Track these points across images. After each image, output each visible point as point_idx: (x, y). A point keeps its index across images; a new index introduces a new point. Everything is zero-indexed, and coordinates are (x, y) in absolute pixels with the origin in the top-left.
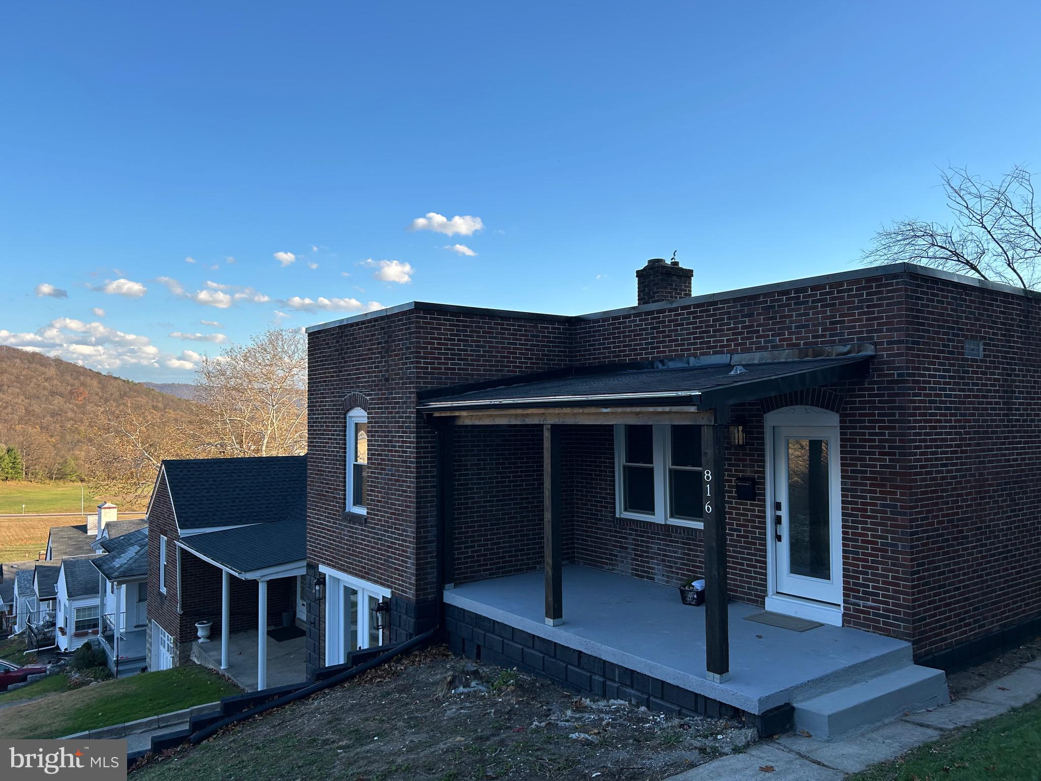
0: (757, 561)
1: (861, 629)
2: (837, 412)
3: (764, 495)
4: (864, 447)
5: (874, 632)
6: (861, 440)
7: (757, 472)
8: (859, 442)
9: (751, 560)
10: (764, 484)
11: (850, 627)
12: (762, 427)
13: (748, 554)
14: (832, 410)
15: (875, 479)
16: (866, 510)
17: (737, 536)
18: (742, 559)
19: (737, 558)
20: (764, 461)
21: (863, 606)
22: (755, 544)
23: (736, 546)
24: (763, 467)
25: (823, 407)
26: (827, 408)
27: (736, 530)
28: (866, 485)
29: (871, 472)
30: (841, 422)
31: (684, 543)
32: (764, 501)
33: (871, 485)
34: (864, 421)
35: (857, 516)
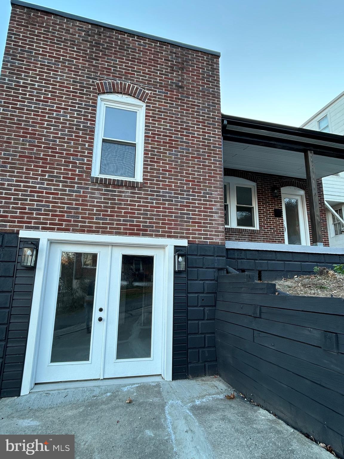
0: (281, 240)
7: (280, 207)
9: (279, 240)
10: (282, 212)
13: (278, 237)
17: (273, 231)
18: (276, 239)
19: (274, 239)
22: (280, 233)
23: (273, 235)
27: (273, 229)
31: (249, 236)
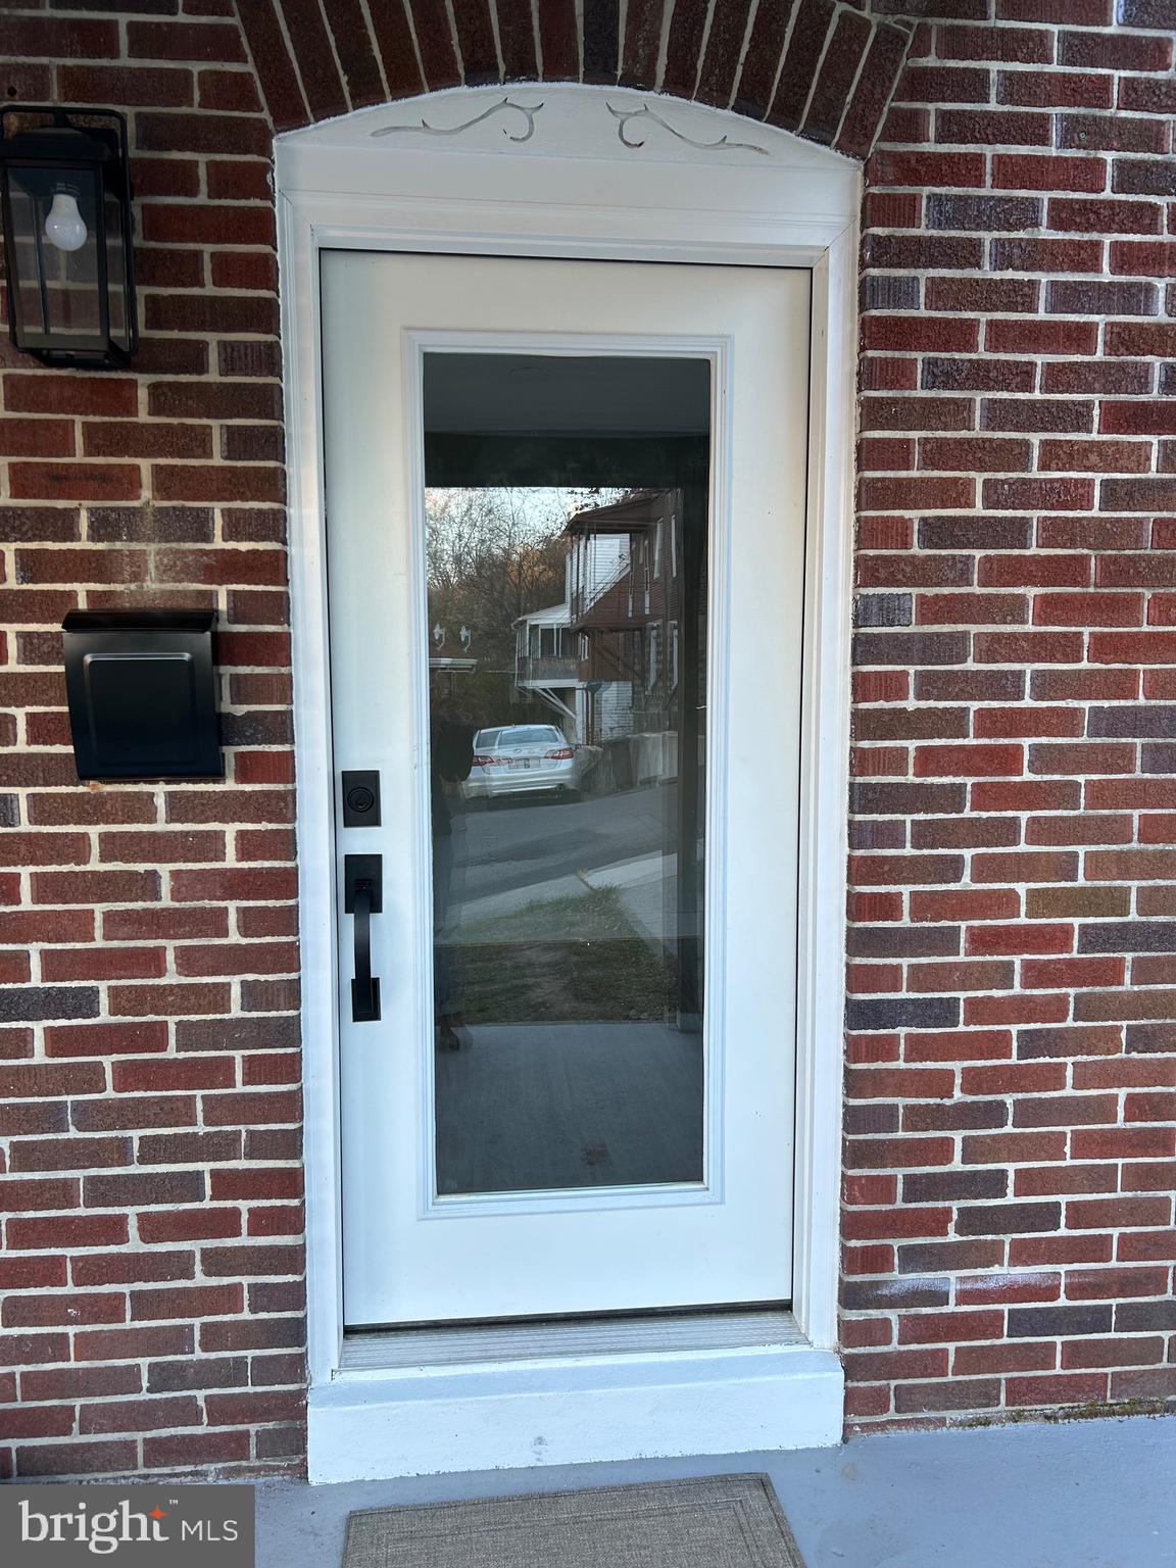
1: (942, 1422)
2: (853, 144)
3: (282, 728)
4: (1022, 376)
5: (1016, 1418)
6: (1001, 335)
7: (228, 567)
8: (992, 347)
9: (184, 1186)
10: (278, 649)
11: (882, 1426)
12: (262, 227)
14: (819, 131)
15: (1070, 571)
16: (1008, 760)
17: (64, 1043)
18: (110, 1193)
19: (61, 1195)
20: (274, 485)
21: (964, 1297)
22: (212, 1072)
24: (275, 526)
25: (751, 105)
26: (785, 117)
27: (49, 1005)
28: (1013, 609)
29: (1055, 532)
30: (873, 210)
32: (284, 768)
33: (1050, 609)
34: (1025, 215)
35: (952, 798)
